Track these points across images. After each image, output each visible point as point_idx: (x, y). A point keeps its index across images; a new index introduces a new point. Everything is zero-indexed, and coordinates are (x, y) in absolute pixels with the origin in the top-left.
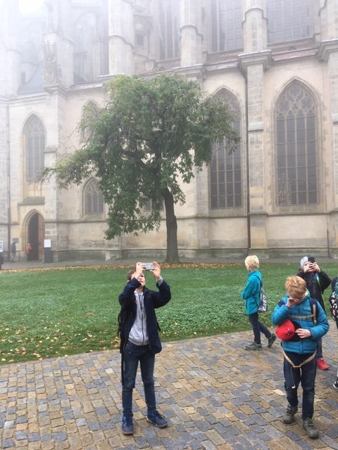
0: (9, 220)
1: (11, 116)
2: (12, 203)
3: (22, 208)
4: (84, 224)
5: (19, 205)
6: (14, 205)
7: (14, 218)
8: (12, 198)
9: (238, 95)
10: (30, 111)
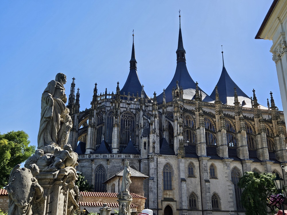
0: (158, 208)
1: (158, 162)
2: (158, 200)
3: (163, 202)
4: (190, 212)
5: (162, 201)
6: (160, 201)
7: (160, 207)
8: (159, 198)
9: (240, 170)
10: (166, 161)
